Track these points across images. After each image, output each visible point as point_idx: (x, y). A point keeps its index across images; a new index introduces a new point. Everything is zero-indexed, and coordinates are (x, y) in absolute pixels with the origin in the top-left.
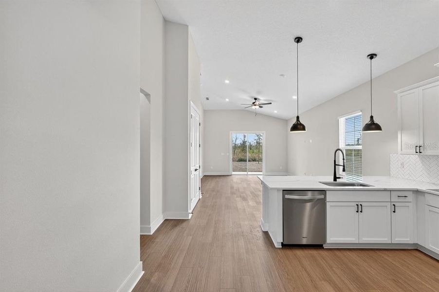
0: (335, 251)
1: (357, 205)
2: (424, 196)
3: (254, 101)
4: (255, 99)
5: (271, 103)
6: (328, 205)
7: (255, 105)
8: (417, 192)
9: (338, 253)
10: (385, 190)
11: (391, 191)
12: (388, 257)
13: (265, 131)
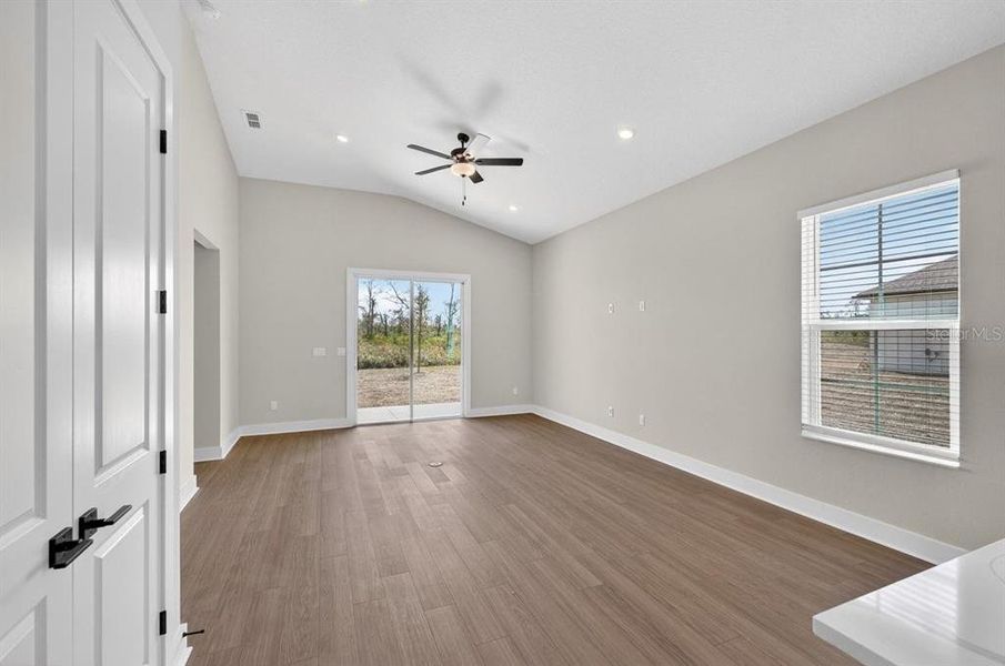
4: (462, 137)
7: (463, 160)
13: (469, 276)
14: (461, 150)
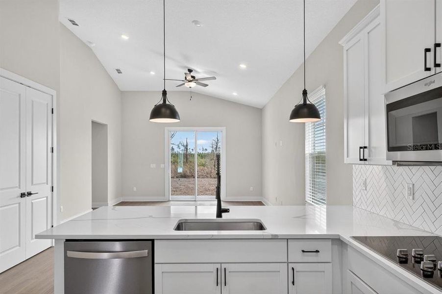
4: (190, 70)
7: (189, 81)
11: (287, 239)
13: (225, 128)
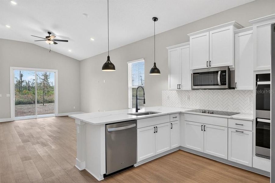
0: (142, 167)
1: (155, 127)
2: (184, 115)
3: (48, 35)
4: (49, 33)
5: (67, 41)
6: (138, 131)
7: (49, 40)
8: (180, 113)
9: (144, 167)
10: (168, 114)
11: (170, 114)
12: (170, 159)
13: (57, 70)
14: (49, 37)
